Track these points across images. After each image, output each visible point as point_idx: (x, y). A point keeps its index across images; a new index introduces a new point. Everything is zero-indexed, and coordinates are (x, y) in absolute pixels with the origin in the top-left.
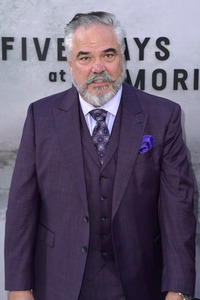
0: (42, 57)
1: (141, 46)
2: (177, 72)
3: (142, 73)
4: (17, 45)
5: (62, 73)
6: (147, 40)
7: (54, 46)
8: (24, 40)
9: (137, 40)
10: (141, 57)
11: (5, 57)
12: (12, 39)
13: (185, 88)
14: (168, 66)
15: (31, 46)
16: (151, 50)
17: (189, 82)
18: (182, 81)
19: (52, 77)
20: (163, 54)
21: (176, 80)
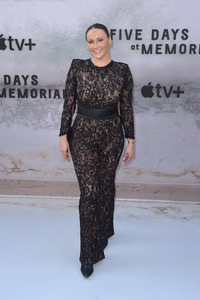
0: (128, 38)
1: (175, 33)
3: (175, 46)
4: (117, 33)
7: (134, 33)
10: (175, 38)
14: (187, 43)
15: (123, 33)
16: (179, 35)
17: (197, 50)
18: (194, 50)
21: (191, 49)
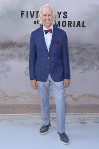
2: (69, 22)
5: (38, 21)
6: (61, 12)
8: (27, 12)
9: (58, 12)
11: (22, 17)
12: (24, 12)
13: (71, 26)
19: (35, 23)
20: (65, 17)
